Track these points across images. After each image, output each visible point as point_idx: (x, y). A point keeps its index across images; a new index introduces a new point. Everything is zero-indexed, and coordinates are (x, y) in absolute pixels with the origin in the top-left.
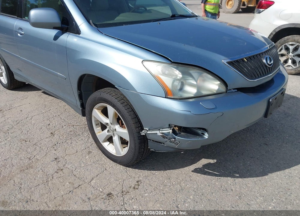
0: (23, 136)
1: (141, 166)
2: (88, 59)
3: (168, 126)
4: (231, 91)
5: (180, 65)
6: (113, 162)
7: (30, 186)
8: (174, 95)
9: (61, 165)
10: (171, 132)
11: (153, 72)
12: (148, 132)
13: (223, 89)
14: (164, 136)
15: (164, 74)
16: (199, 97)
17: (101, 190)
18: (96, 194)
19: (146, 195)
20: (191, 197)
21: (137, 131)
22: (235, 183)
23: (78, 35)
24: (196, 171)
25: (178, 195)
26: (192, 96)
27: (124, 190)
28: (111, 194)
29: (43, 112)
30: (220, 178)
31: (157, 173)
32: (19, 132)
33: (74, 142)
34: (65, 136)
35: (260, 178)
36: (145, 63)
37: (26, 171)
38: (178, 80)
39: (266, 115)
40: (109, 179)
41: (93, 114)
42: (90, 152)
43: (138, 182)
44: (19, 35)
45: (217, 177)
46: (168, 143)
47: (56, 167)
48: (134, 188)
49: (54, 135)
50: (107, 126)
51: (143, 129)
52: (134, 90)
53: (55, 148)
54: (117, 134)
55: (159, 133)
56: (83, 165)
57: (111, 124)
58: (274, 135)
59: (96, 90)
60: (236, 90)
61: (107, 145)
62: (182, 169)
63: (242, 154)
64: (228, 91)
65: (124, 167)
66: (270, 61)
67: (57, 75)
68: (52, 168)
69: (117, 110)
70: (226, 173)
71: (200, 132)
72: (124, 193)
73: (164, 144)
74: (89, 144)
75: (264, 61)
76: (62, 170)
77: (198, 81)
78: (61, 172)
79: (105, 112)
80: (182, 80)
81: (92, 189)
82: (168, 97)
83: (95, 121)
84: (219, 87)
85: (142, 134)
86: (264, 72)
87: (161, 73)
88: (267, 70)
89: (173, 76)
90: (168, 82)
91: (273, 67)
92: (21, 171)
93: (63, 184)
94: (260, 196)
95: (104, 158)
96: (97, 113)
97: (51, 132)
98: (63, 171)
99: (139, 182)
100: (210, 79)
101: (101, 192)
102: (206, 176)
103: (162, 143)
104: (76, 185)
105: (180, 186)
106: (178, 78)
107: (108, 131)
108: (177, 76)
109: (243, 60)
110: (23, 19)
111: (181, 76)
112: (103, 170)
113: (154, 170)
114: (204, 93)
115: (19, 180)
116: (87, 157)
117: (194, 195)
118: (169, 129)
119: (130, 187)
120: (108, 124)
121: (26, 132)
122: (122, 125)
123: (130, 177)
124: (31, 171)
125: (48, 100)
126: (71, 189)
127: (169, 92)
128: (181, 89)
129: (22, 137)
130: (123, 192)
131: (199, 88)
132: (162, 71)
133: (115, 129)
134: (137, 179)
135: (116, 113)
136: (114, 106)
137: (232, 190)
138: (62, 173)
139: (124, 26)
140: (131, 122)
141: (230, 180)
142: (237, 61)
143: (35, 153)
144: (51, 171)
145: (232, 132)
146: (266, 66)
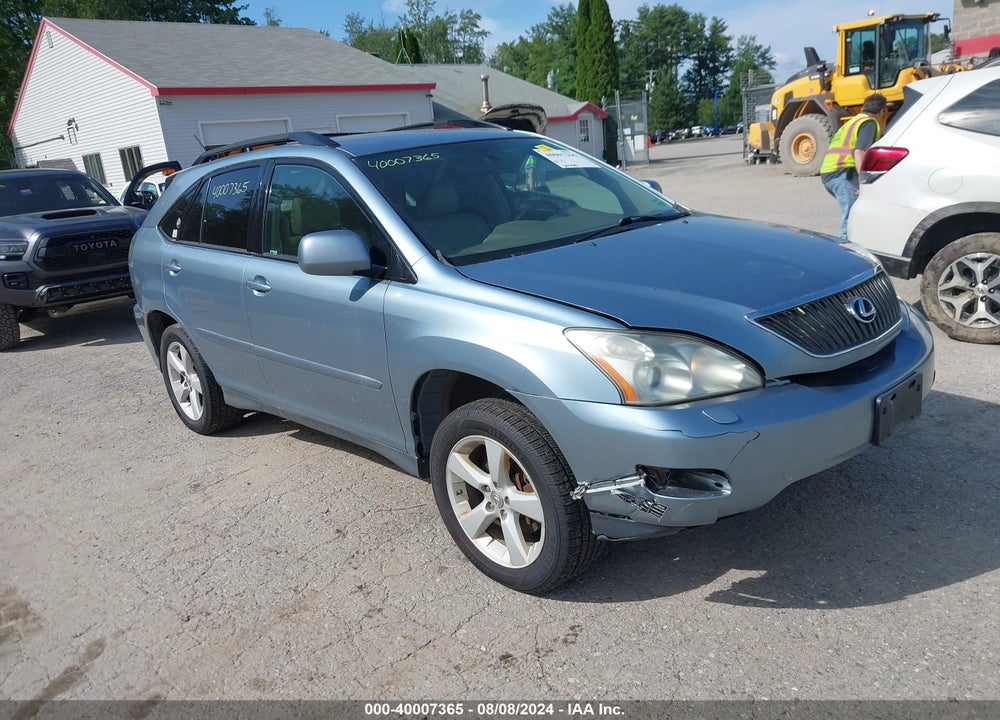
0: (267, 542)
1: (577, 594)
2: (441, 335)
3: (634, 471)
4: (773, 384)
5: (648, 332)
6: (505, 589)
7: (311, 647)
8: (640, 398)
9: (375, 601)
10: (642, 485)
11: (590, 352)
12: (588, 491)
13: (755, 379)
14: (627, 496)
15: (614, 354)
16: (697, 399)
17: (483, 648)
18: (474, 657)
19: (598, 654)
20: (712, 655)
21: (561, 492)
22: (826, 620)
23: (411, 285)
24: (716, 597)
25: (678, 653)
26: (683, 397)
27: (540, 646)
28: (510, 656)
29: (306, 482)
30: (784, 610)
31: (620, 607)
32: (256, 533)
33: (400, 549)
34: (373, 536)
35: (892, 606)
36: (571, 334)
37: (294, 615)
38: (646, 364)
39: (874, 439)
40: (499, 626)
41: (450, 465)
42: (442, 569)
43: (572, 628)
44: (256, 293)
45: (775, 610)
46: (639, 515)
47: (365, 607)
48: (565, 641)
49: (344, 535)
50: (485, 493)
51: (577, 485)
52: (549, 392)
53: (355, 564)
54: (512, 510)
55: (613, 489)
56: (430, 598)
57: (495, 484)
58: (934, 506)
59: (452, 409)
60: (788, 381)
61: (485, 545)
62: (683, 596)
63: (844, 556)
64: (767, 385)
65: (534, 598)
66: (868, 309)
67: (358, 382)
68: (355, 607)
69: (509, 448)
70: (801, 598)
71: (711, 482)
72: (542, 653)
73: (629, 518)
74: (438, 551)
75: (851, 310)
76: (380, 610)
77: (692, 366)
78: (379, 616)
79: (479, 458)
80: (656, 365)
81: (461, 647)
82: (628, 402)
83: (454, 484)
84: (744, 375)
85: (574, 498)
86: (853, 335)
87: (607, 351)
88: (862, 331)
89: (635, 356)
90: (624, 369)
91: (877, 323)
92: (281, 617)
93: (389, 640)
94: (892, 646)
95: (481, 579)
96: (459, 464)
97: (336, 528)
98: (384, 612)
99: (577, 629)
100: (721, 358)
101: (486, 653)
102: (747, 609)
103: (624, 517)
104: (421, 642)
105: (682, 632)
106: (647, 359)
107: (488, 506)
108: (643, 355)
109: (794, 311)
110: (264, 254)
111: (652, 355)
112: (481, 605)
113: (610, 600)
114: (711, 390)
115: (282, 636)
116: (438, 580)
117: (719, 650)
118: (638, 477)
119: (555, 640)
120: (486, 486)
121: (273, 533)
122: (522, 486)
123: (551, 620)
124: (306, 615)
125: (313, 452)
126: (411, 650)
127: (629, 393)
128: (656, 383)
129: (267, 544)
130: (537, 651)
131: (697, 381)
132: (609, 348)
133: (507, 498)
134: (571, 623)
135: (506, 455)
136: (501, 438)
137: (817, 636)
138: (383, 619)
139: (513, 258)
140: (546, 472)
141: (812, 615)
142: (780, 315)
143: (306, 577)
144: (355, 615)
145: (791, 480)
146: (857, 321)
